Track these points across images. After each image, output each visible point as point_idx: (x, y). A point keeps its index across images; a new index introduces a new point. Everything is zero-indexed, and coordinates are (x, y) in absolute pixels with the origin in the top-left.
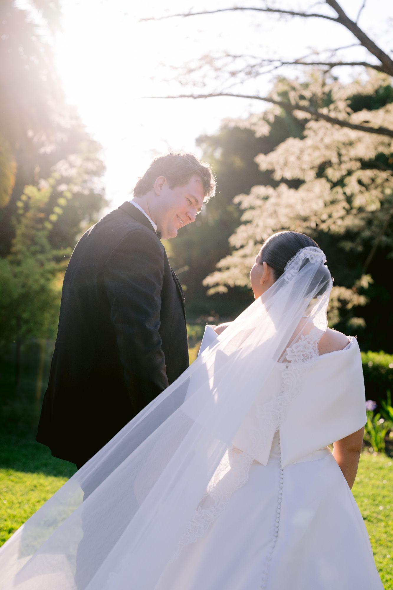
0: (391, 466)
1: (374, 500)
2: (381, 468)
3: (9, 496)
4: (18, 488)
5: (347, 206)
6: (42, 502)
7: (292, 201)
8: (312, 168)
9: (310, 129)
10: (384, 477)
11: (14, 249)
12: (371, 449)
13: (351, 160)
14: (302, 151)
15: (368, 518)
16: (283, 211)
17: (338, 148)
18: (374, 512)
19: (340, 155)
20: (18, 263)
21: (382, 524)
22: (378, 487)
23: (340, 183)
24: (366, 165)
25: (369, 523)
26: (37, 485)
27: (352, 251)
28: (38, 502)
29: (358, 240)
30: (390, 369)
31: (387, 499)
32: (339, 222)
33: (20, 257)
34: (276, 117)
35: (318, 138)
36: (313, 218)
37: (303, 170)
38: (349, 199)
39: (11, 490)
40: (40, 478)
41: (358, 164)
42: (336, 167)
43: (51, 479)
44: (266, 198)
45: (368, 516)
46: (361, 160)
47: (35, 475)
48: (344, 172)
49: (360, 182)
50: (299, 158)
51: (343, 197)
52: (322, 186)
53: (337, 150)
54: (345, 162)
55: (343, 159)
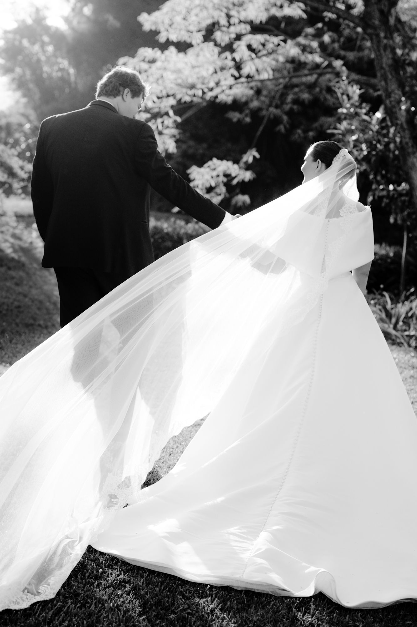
5: (237, 74)
7: (180, 65)
8: (200, 30)
13: (240, 22)
14: (188, 11)
16: (169, 76)
17: (227, 8)
19: (229, 16)
23: (229, 48)
24: (256, 29)
27: (239, 121)
29: (247, 111)
32: (228, 91)
36: (200, 86)
37: (190, 32)
38: (238, 67)
41: (248, 28)
42: (225, 29)
44: (153, 61)
46: (251, 23)
48: (233, 36)
49: (250, 47)
50: (185, 19)
51: (232, 64)
52: (210, 50)
53: (225, 10)
54: (234, 25)
55: (232, 21)
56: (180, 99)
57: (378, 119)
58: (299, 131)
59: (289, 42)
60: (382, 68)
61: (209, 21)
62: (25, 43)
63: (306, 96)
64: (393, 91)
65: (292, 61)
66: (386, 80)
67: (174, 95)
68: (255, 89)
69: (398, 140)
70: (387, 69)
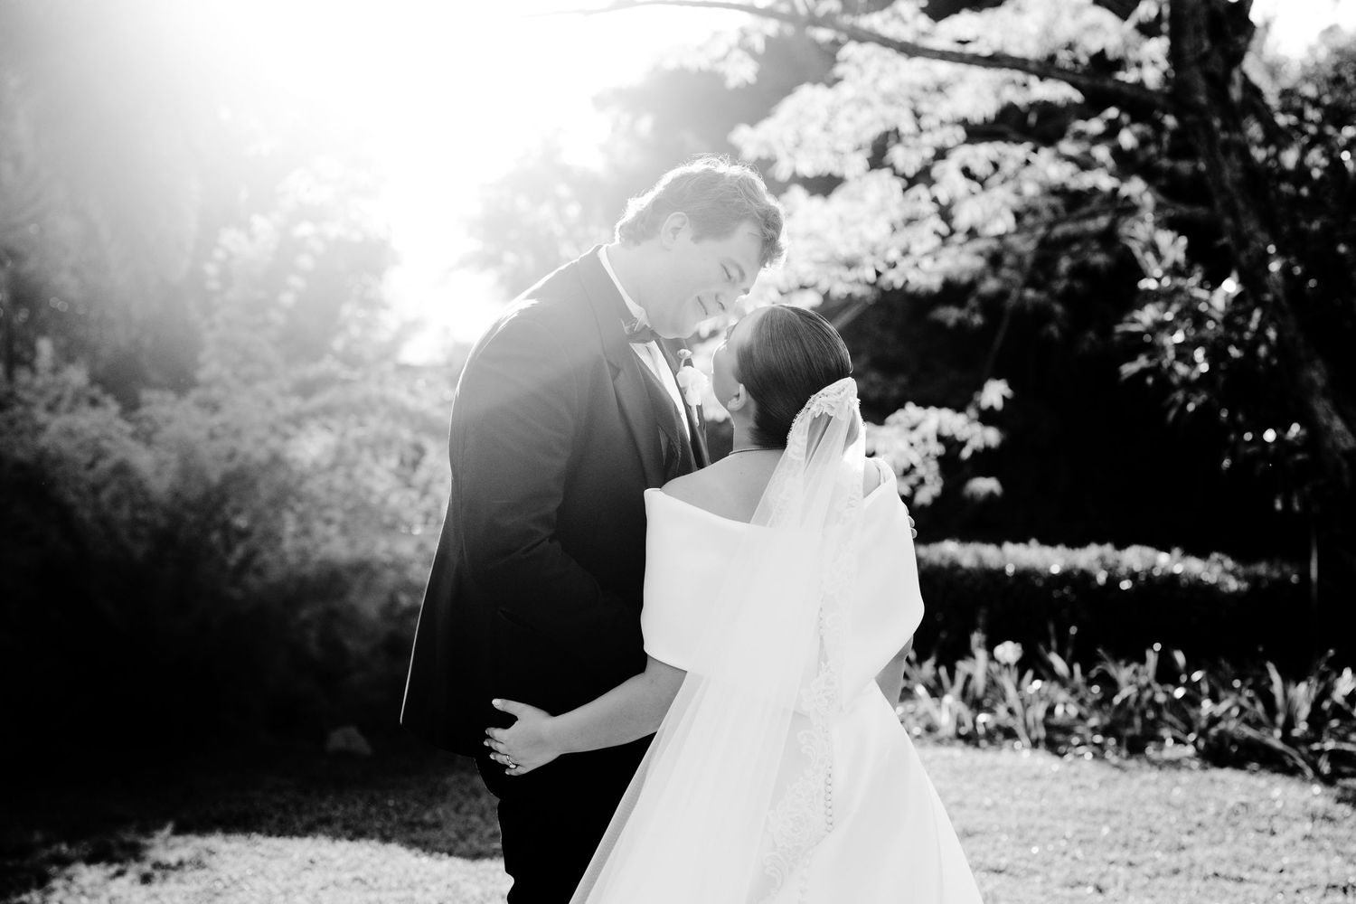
0: (1058, 772)
1: (1021, 837)
2: (1037, 777)
3: (259, 883)
4: (275, 866)
5: (943, 229)
6: (332, 888)
7: (818, 223)
8: (859, 148)
9: (846, 61)
10: (1042, 794)
11: (202, 375)
12: (1018, 744)
13: (943, 124)
14: (833, 113)
15: (1009, 870)
17: (912, 99)
18: (1020, 859)
19: (918, 115)
20: (215, 407)
21: (1038, 879)
22: (1030, 812)
23: (923, 176)
24: (977, 133)
25: (1011, 878)
26: (317, 859)
27: (961, 324)
28: (322, 889)
29: (973, 302)
30: (1054, 575)
31: (1048, 833)
32: (927, 263)
33: (216, 392)
34: (768, 40)
35: (868, 79)
36: (868, 260)
37: (838, 153)
38: (946, 214)
39: (262, 872)
40: (320, 845)
41: (960, 133)
42: (910, 141)
43: (343, 845)
45: (1007, 866)
46: (964, 123)
47: (308, 841)
48: (929, 153)
49: (967, 172)
50: (826, 129)
51: (932, 208)
52: (883, 186)
53: (908, 104)
54: (930, 130)
55: (925, 122)
56: (828, 293)
57: (1227, 294)
58: (1091, 335)
59: (1045, 153)
60: (1223, 190)
61: (879, 129)
62: (522, 203)
63: (1100, 259)
64: (1251, 236)
65: (1060, 191)
66: (1233, 213)
67: (814, 286)
68: (987, 254)
69: (1272, 334)
70: (1234, 191)
